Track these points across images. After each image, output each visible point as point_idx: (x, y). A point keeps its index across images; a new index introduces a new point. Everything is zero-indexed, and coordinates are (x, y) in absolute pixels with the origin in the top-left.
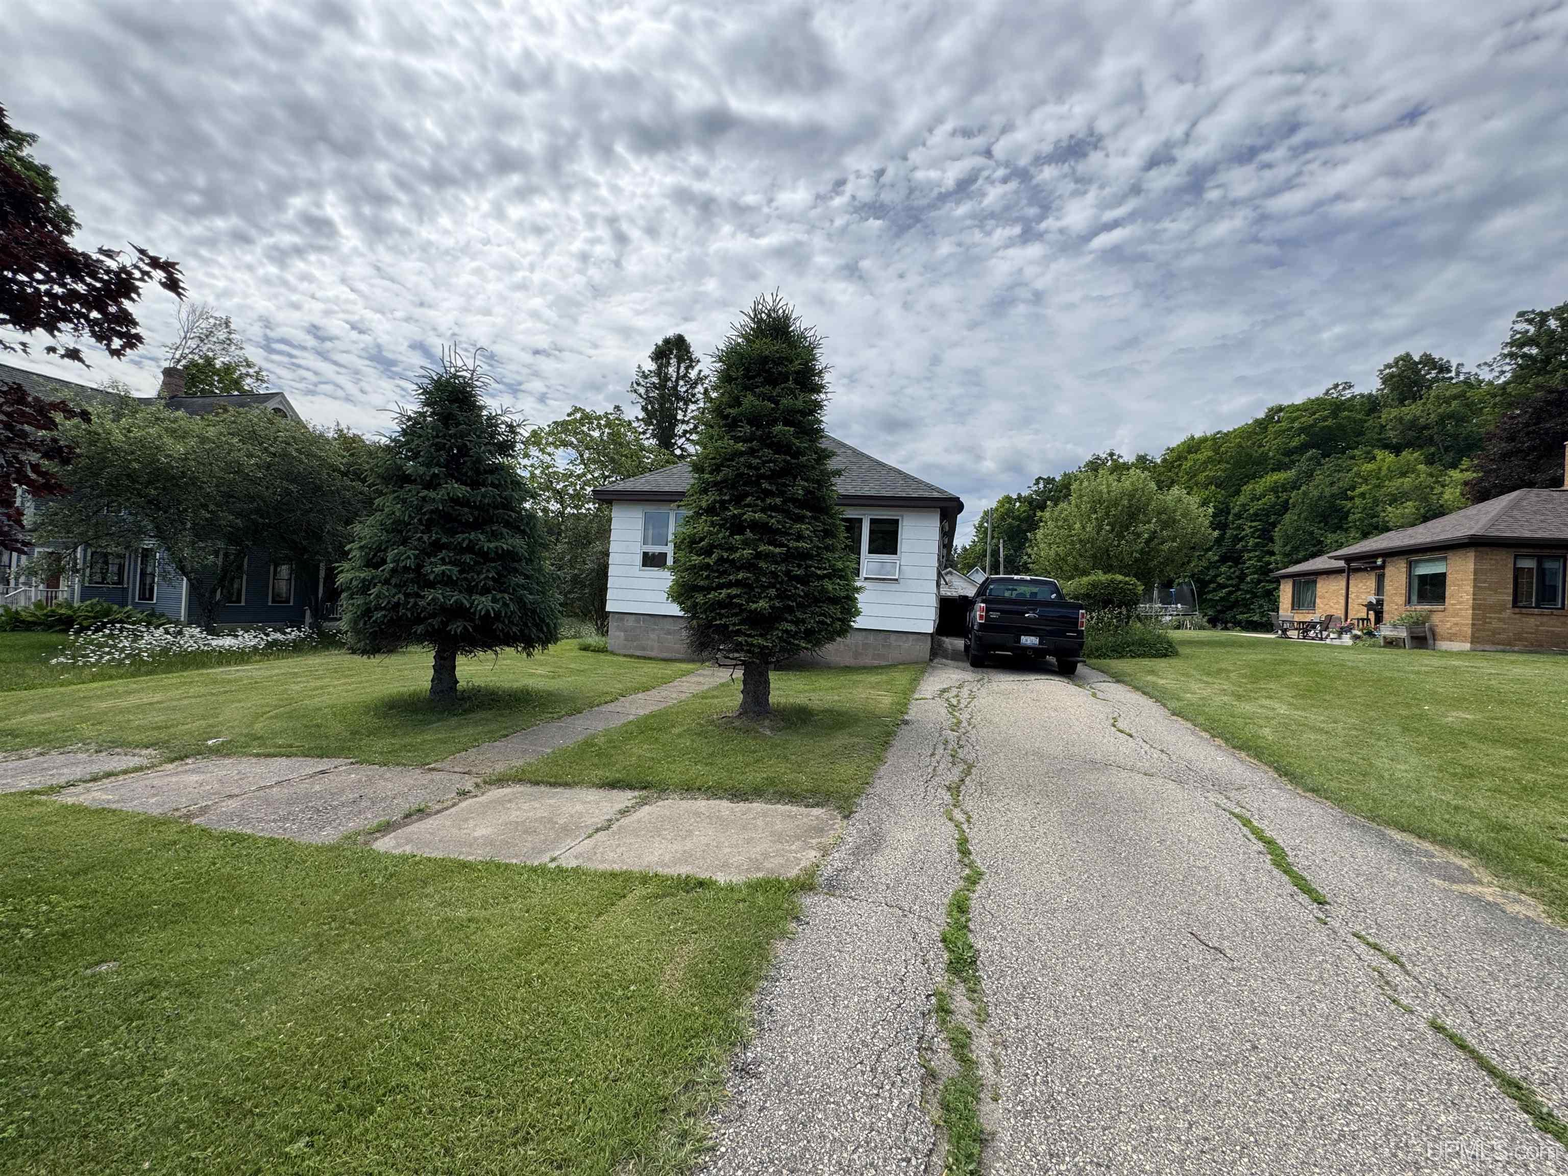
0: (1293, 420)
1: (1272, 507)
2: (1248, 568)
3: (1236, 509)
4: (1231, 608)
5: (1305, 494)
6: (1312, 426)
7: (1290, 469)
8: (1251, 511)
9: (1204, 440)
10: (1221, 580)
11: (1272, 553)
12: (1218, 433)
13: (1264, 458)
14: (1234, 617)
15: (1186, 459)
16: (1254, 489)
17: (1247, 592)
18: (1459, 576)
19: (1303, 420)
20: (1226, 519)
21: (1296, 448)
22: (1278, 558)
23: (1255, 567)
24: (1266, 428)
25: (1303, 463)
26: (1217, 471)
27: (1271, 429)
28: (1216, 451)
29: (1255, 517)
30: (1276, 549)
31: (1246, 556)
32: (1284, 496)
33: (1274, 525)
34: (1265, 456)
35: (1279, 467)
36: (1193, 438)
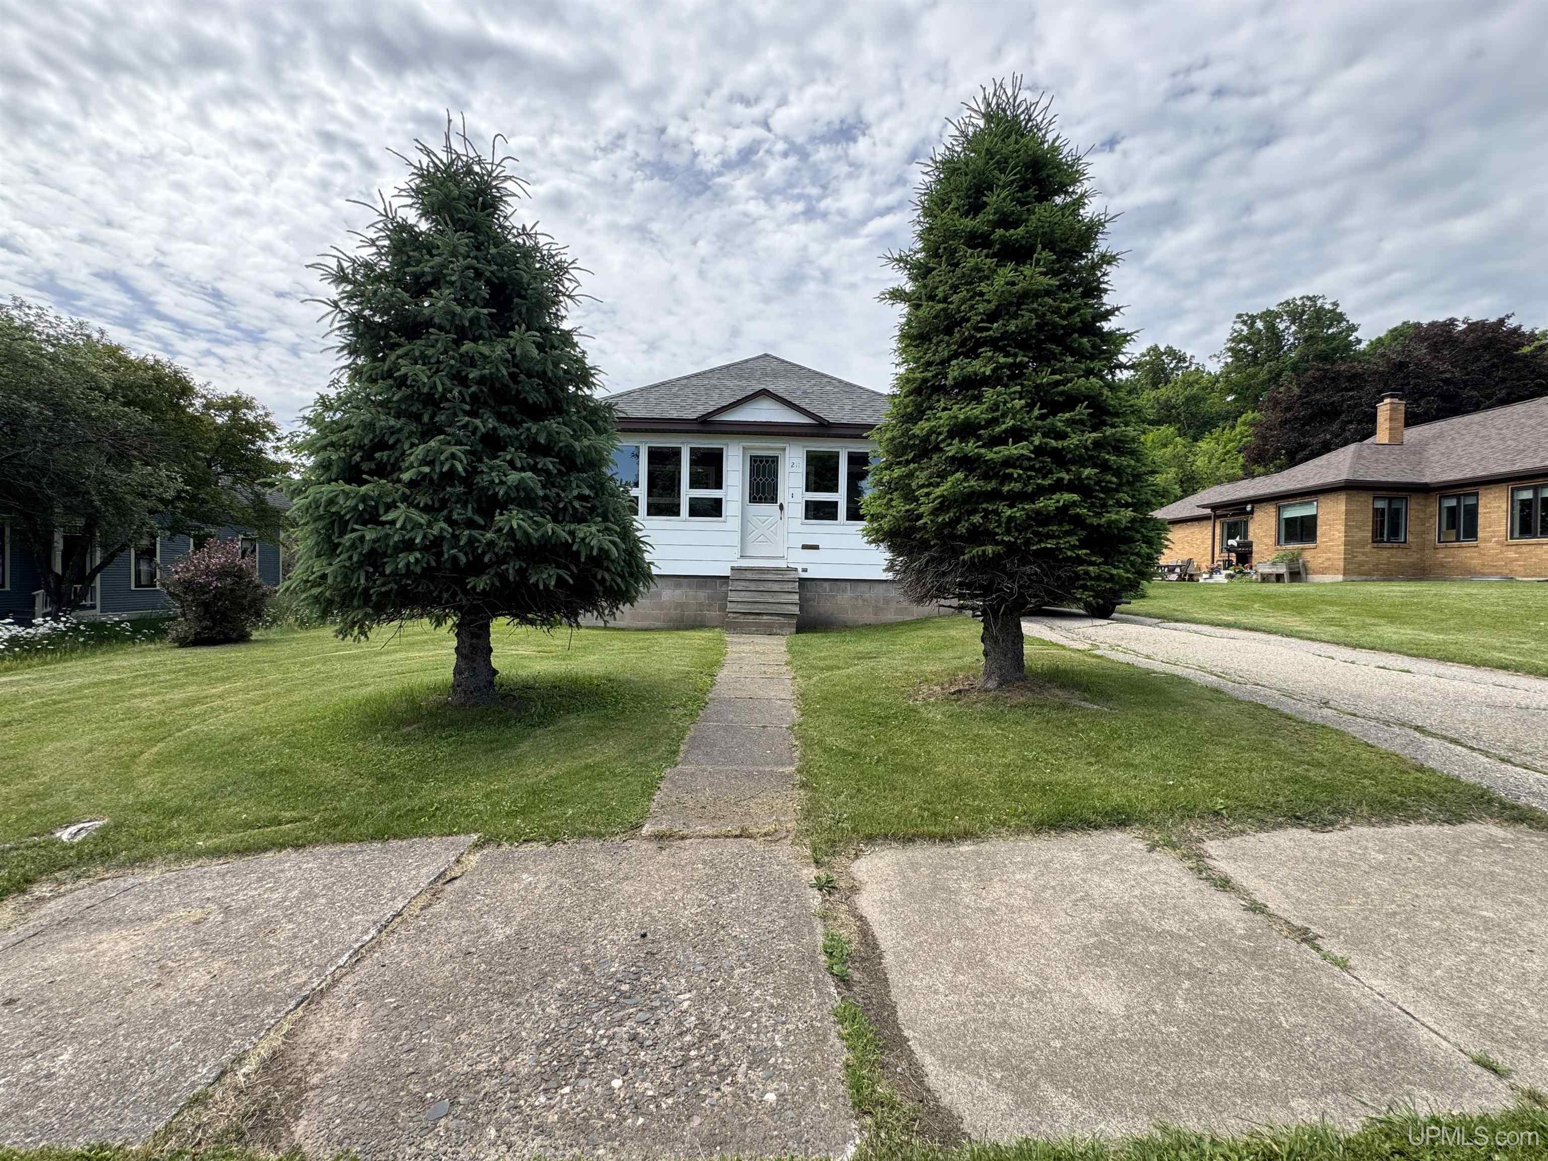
18: (1330, 517)
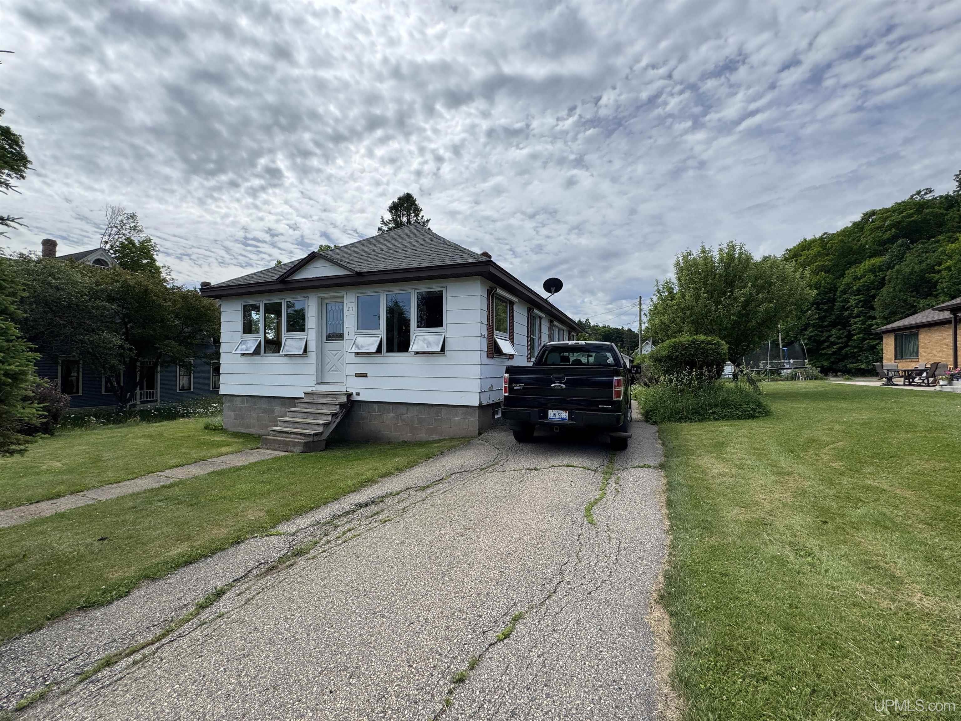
0: (885, 220)
1: (872, 283)
2: (854, 330)
3: (842, 288)
4: (842, 360)
5: (898, 271)
6: (899, 222)
7: (885, 255)
8: (855, 288)
9: (815, 240)
10: (832, 339)
11: (874, 318)
12: (824, 234)
13: (862, 249)
14: (845, 366)
15: (801, 255)
16: (855, 272)
17: (855, 347)
19: (893, 218)
20: (835, 295)
21: (888, 239)
22: (878, 321)
23: (860, 328)
24: (863, 228)
25: (895, 249)
26: (826, 261)
27: (867, 228)
28: (824, 247)
29: (858, 292)
30: (877, 315)
31: (852, 321)
32: (881, 274)
33: (874, 297)
34: (863, 247)
35: (874, 254)
36: (805, 240)
